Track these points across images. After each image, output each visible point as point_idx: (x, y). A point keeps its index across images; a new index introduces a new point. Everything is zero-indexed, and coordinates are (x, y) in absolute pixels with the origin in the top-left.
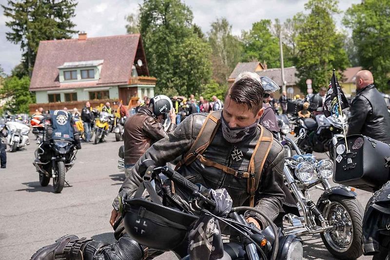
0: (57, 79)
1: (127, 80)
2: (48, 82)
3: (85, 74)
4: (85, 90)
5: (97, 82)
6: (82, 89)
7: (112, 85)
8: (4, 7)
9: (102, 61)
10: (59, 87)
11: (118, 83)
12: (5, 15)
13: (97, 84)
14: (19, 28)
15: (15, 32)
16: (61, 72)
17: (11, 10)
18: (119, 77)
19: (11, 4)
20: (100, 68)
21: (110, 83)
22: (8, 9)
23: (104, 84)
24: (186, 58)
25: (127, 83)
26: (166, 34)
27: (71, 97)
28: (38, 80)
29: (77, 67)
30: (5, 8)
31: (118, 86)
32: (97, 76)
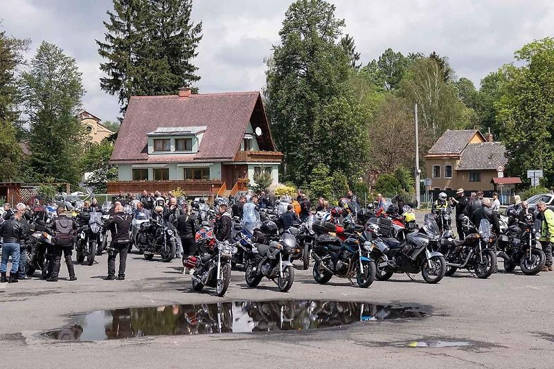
0: (145, 150)
1: (233, 155)
2: (135, 153)
3: (181, 144)
4: (179, 165)
5: (194, 155)
6: (175, 163)
7: (212, 160)
8: (99, 43)
9: (205, 128)
10: (147, 160)
11: (221, 158)
12: (100, 53)
13: (194, 159)
14: (118, 72)
15: (112, 78)
16: (151, 141)
17: (108, 47)
18: (223, 151)
19: (109, 40)
20: (200, 137)
21: (212, 158)
22: (105, 45)
23: (203, 159)
24: (331, 125)
25: (233, 160)
26: (306, 91)
27: (162, 174)
28: (122, 150)
29: (171, 135)
30: (101, 45)
31: (222, 162)
32: (195, 148)
